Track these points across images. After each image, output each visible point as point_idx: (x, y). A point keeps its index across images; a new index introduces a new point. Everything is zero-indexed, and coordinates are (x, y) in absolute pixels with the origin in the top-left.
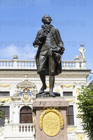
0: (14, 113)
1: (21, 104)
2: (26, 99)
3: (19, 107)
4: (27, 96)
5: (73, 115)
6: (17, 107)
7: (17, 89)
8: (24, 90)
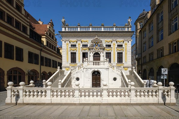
0: (90, 56)
1: (94, 52)
2: (96, 49)
3: (93, 53)
4: (97, 47)
5: (122, 58)
6: (92, 53)
7: (92, 43)
8: (96, 44)
